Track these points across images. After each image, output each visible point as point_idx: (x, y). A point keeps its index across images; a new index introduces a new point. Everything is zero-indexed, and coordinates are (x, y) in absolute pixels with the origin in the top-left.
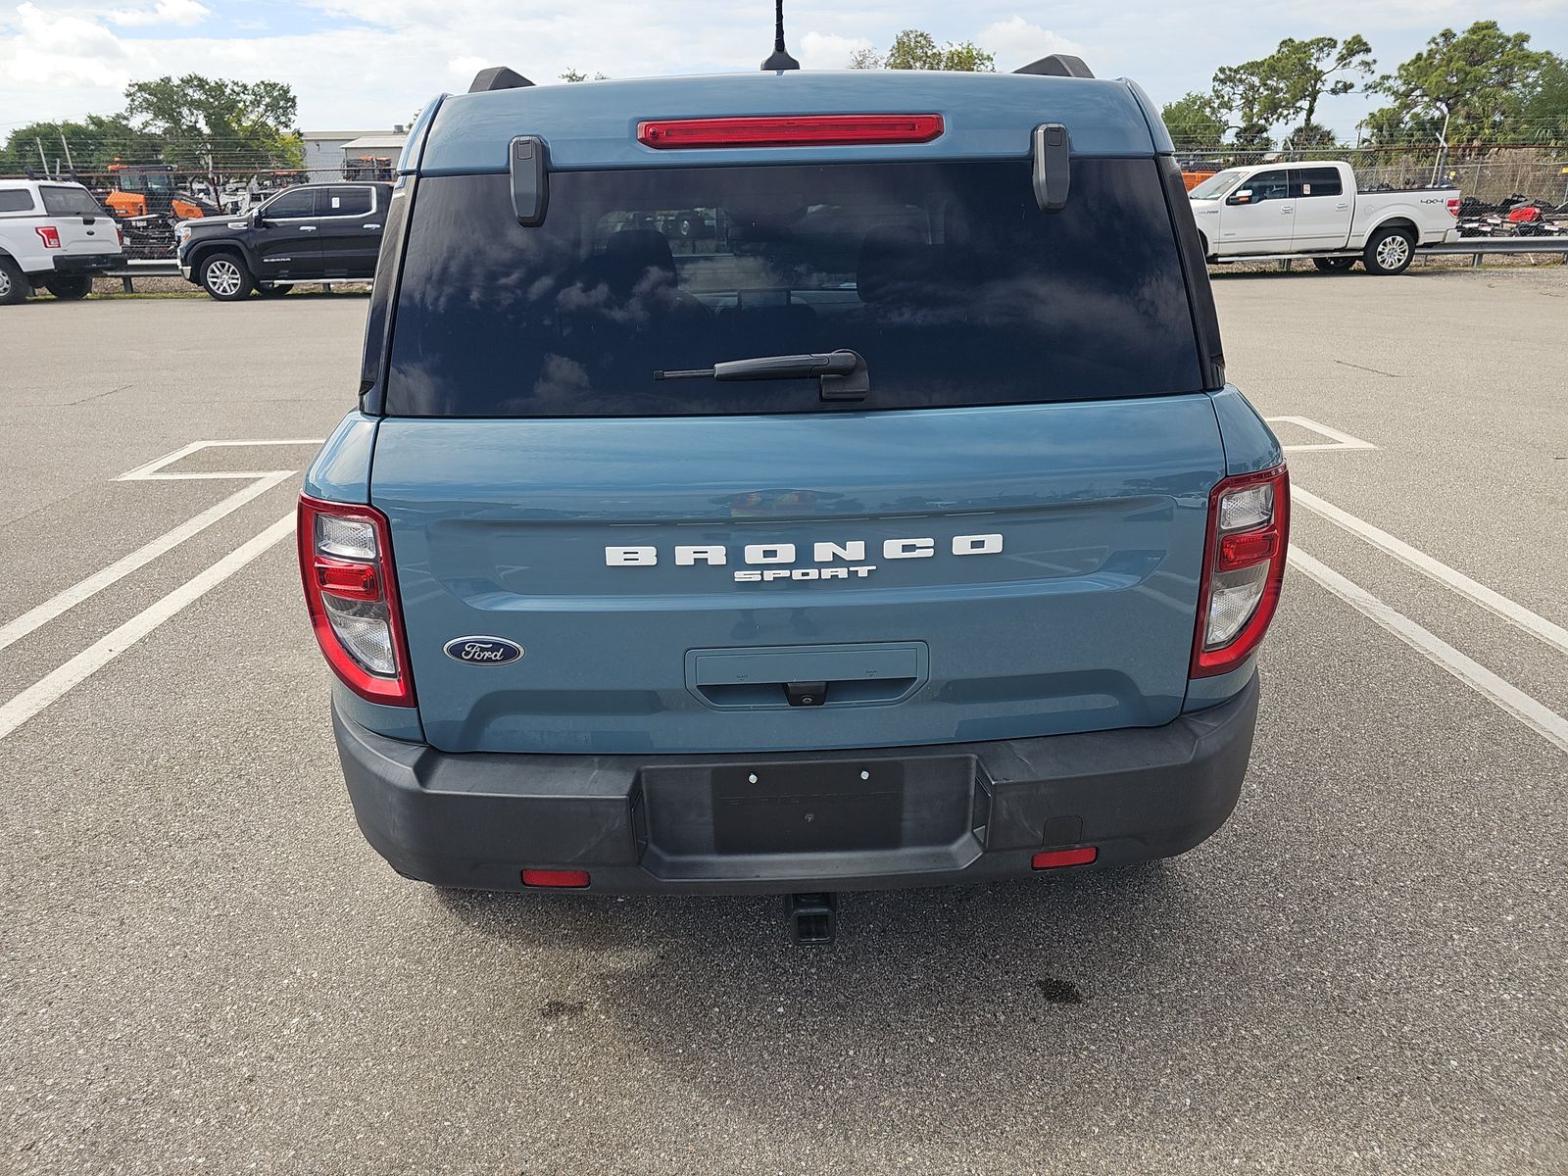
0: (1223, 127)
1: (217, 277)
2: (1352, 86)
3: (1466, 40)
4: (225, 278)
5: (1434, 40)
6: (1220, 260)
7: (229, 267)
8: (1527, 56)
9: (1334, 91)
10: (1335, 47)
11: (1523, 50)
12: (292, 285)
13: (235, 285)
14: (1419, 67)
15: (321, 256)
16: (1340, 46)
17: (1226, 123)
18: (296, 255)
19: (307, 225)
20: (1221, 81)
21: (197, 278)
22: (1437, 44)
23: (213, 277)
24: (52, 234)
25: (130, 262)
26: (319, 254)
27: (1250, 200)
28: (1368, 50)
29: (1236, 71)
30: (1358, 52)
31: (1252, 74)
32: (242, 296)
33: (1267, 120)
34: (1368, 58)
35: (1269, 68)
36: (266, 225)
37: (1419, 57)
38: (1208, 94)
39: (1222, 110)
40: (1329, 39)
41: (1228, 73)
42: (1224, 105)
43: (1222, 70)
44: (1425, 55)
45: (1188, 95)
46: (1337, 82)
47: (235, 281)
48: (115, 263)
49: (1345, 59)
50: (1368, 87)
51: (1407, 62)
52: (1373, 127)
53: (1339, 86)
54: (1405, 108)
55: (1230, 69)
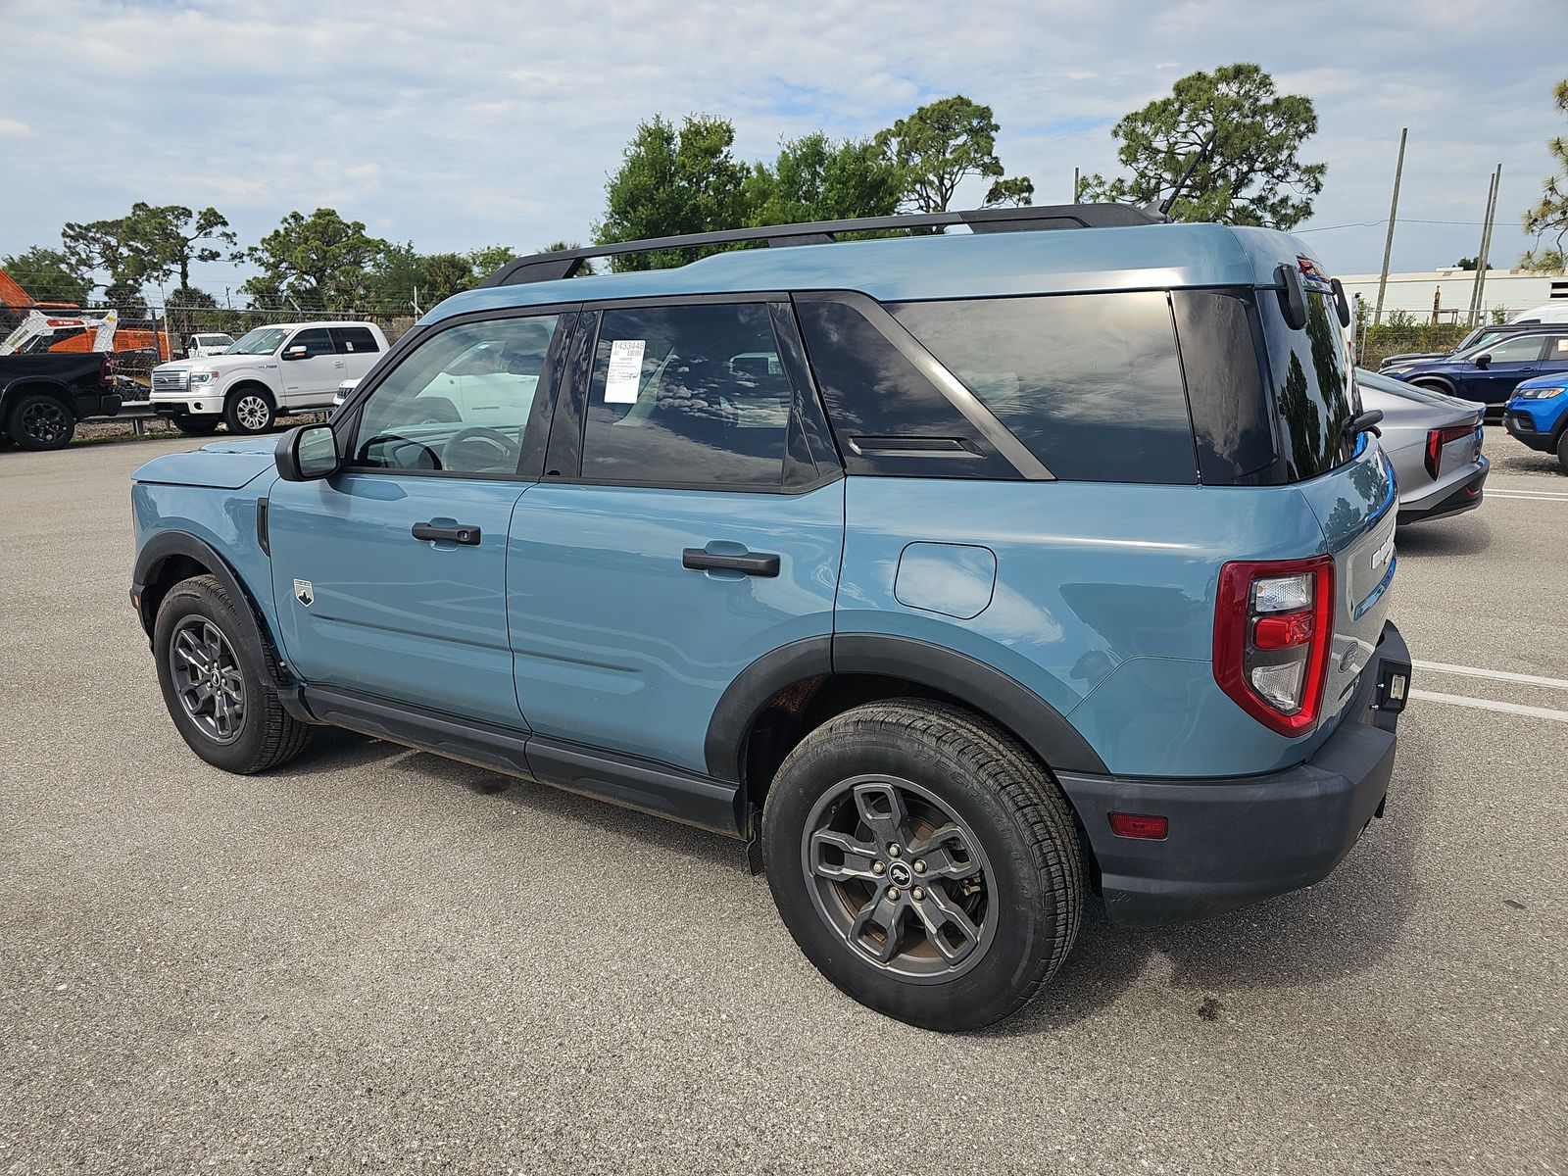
0: (91, 285)
2: (218, 255)
3: (314, 222)
5: (285, 220)
6: (290, 412)
8: (368, 242)
9: (202, 258)
10: (191, 217)
11: (362, 236)
14: (279, 244)
16: (196, 216)
17: (91, 281)
20: (72, 237)
22: (289, 224)
27: (307, 356)
28: (225, 224)
29: (88, 229)
30: (216, 225)
31: (106, 234)
33: (136, 281)
34: (228, 230)
35: (128, 229)
37: (277, 233)
38: (60, 250)
39: (81, 268)
40: (183, 209)
41: (78, 230)
42: (81, 262)
43: (70, 226)
44: (282, 232)
45: (34, 248)
46: (203, 250)
49: (205, 229)
50: (234, 257)
51: (267, 237)
52: (254, 293)
53: (206, 253)
54: (279, 277)
55: (80, 227)
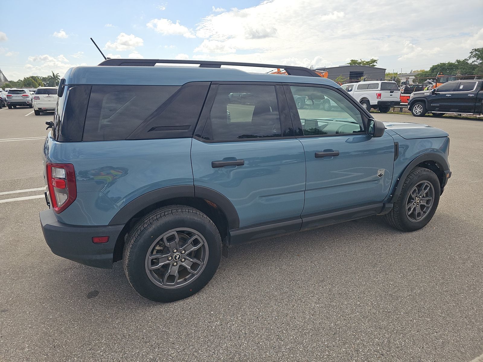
1: (416, 109)
4: (418, 110)
7: (421, 106)
12: (445, 113)
13: (420, 112)
15: (450, 104)
18: (442, 104)
19: (448, 94)
21: (411, 109)
23: (415, 109)
24: (379, 95)
25: (401, 103)
26: (449, 104)
32: (422, 115)
36: (436, 94)
47: (421, 111)
48: (397, 103)
